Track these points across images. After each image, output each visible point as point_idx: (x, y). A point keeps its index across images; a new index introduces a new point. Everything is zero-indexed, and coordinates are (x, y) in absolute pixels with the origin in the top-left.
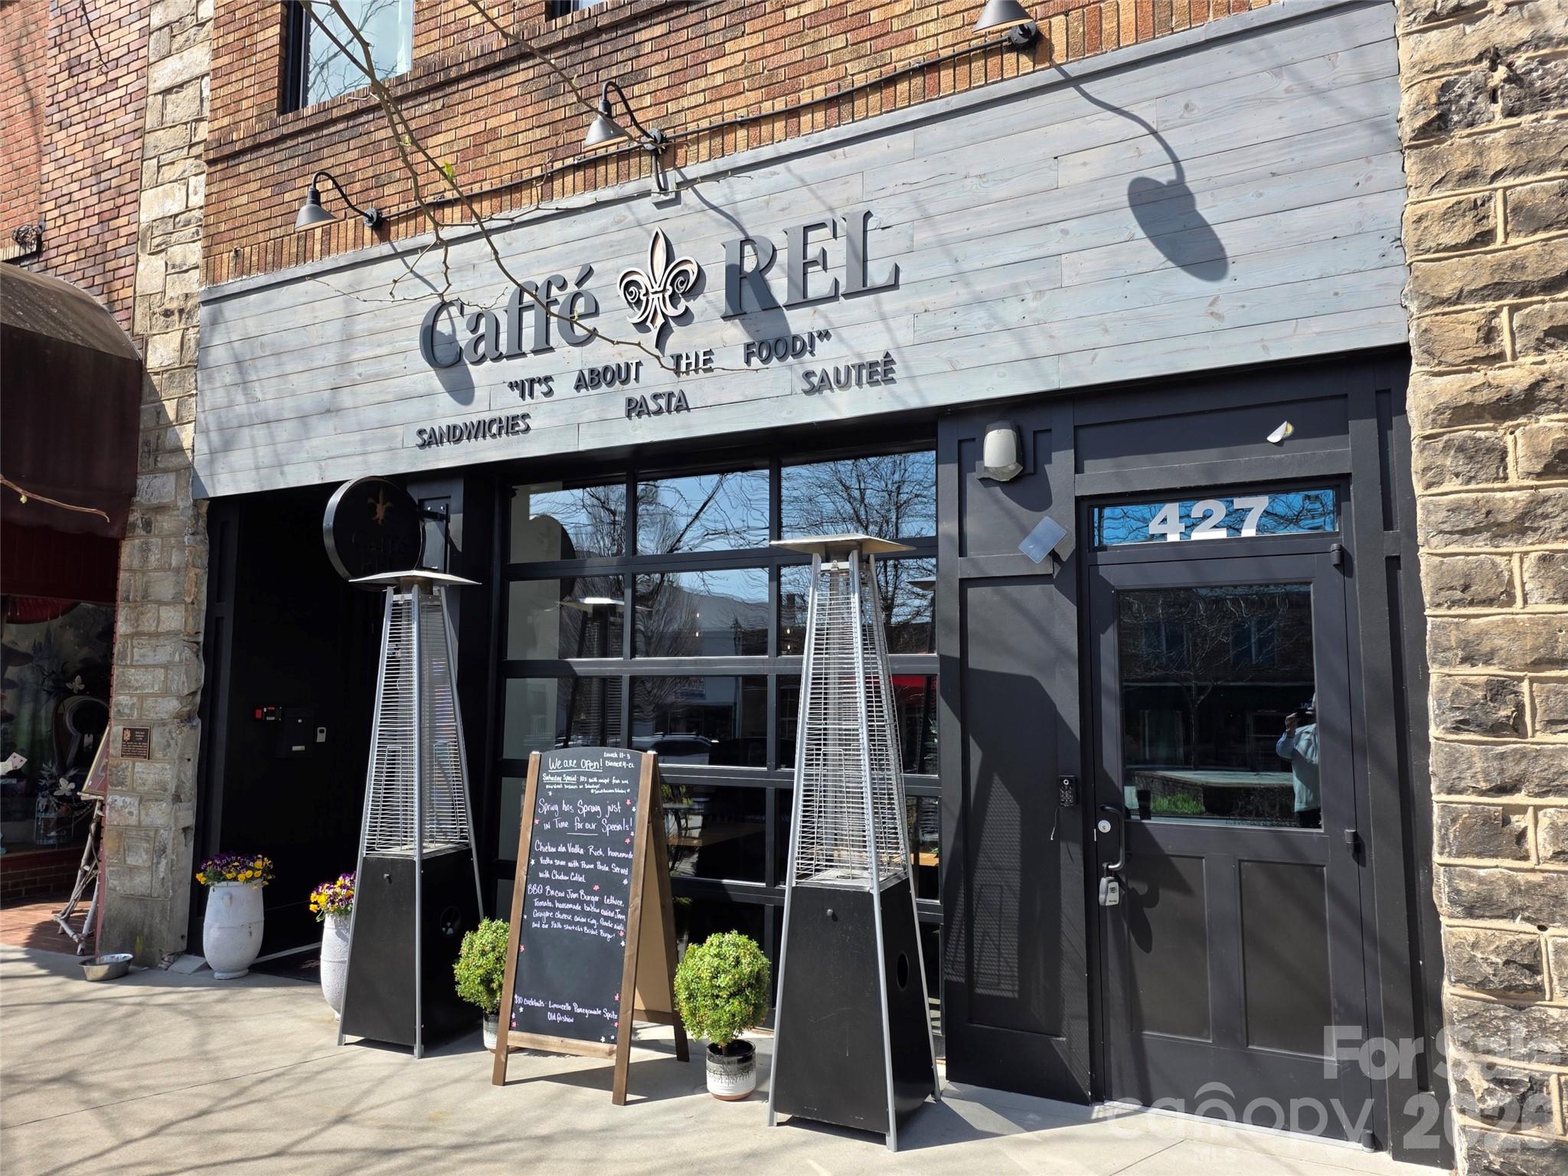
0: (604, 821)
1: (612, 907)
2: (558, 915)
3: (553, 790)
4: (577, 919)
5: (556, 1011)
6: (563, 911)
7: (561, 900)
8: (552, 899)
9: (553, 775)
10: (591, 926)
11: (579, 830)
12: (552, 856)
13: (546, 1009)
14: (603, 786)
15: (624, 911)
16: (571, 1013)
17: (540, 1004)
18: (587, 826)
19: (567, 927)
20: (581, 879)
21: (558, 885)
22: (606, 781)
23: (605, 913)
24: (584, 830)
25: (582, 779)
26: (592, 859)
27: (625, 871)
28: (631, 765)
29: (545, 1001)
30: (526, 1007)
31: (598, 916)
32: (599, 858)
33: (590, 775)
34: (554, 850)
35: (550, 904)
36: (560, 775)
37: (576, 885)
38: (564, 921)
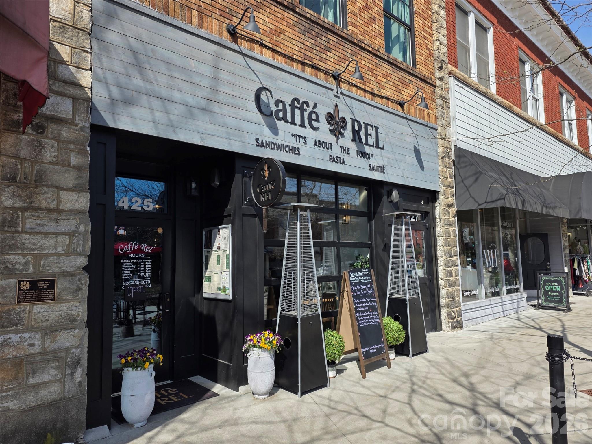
0: (368, 290)
1: (375, 315)
2: (365, 321)
3: (354, 283)
4: (369, 321)
5: (372, 349)
6: (366, 319)
7: (365, 316)
8: (362, 316)
9: (352, 278)
10: (372, 322)
11: (363, 294)
12: (359, 303)
13: (370, 350)
14: (365, 280)
15: (378, 316)
16: (375, 349)
17: (368, 349)
18: (365, 292)
19: (368, 324)
20: (367, 309)
21: (363, 312)
22: (365, 278)
23: (375, 317)
24: (364, 294)
25: (360, 278)
26: (368, 302)
27: (375, 304)
28: (369, 273)
29: (369, 348)
30: (365, 351)
31: (373, 318)
32: (369, 301)
33: (361, 277)
34: (359, 301)
35: (362, 318)
36: (354, 277)
37: (366, 311)
38: (367, 322)
